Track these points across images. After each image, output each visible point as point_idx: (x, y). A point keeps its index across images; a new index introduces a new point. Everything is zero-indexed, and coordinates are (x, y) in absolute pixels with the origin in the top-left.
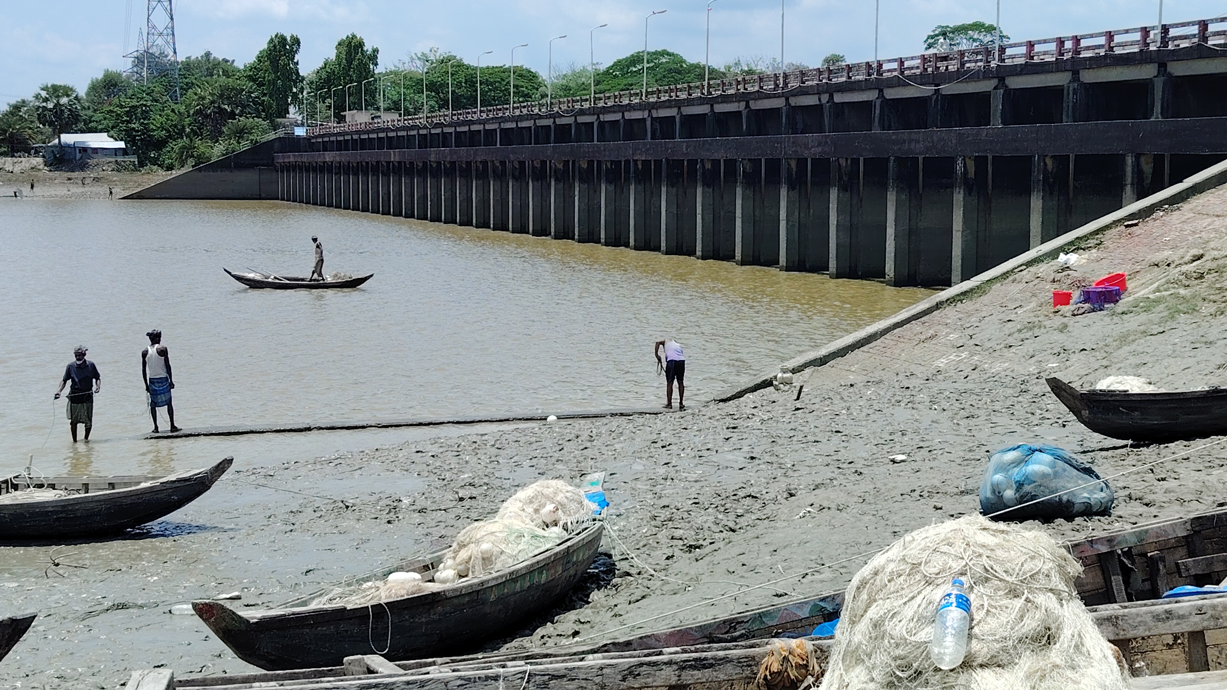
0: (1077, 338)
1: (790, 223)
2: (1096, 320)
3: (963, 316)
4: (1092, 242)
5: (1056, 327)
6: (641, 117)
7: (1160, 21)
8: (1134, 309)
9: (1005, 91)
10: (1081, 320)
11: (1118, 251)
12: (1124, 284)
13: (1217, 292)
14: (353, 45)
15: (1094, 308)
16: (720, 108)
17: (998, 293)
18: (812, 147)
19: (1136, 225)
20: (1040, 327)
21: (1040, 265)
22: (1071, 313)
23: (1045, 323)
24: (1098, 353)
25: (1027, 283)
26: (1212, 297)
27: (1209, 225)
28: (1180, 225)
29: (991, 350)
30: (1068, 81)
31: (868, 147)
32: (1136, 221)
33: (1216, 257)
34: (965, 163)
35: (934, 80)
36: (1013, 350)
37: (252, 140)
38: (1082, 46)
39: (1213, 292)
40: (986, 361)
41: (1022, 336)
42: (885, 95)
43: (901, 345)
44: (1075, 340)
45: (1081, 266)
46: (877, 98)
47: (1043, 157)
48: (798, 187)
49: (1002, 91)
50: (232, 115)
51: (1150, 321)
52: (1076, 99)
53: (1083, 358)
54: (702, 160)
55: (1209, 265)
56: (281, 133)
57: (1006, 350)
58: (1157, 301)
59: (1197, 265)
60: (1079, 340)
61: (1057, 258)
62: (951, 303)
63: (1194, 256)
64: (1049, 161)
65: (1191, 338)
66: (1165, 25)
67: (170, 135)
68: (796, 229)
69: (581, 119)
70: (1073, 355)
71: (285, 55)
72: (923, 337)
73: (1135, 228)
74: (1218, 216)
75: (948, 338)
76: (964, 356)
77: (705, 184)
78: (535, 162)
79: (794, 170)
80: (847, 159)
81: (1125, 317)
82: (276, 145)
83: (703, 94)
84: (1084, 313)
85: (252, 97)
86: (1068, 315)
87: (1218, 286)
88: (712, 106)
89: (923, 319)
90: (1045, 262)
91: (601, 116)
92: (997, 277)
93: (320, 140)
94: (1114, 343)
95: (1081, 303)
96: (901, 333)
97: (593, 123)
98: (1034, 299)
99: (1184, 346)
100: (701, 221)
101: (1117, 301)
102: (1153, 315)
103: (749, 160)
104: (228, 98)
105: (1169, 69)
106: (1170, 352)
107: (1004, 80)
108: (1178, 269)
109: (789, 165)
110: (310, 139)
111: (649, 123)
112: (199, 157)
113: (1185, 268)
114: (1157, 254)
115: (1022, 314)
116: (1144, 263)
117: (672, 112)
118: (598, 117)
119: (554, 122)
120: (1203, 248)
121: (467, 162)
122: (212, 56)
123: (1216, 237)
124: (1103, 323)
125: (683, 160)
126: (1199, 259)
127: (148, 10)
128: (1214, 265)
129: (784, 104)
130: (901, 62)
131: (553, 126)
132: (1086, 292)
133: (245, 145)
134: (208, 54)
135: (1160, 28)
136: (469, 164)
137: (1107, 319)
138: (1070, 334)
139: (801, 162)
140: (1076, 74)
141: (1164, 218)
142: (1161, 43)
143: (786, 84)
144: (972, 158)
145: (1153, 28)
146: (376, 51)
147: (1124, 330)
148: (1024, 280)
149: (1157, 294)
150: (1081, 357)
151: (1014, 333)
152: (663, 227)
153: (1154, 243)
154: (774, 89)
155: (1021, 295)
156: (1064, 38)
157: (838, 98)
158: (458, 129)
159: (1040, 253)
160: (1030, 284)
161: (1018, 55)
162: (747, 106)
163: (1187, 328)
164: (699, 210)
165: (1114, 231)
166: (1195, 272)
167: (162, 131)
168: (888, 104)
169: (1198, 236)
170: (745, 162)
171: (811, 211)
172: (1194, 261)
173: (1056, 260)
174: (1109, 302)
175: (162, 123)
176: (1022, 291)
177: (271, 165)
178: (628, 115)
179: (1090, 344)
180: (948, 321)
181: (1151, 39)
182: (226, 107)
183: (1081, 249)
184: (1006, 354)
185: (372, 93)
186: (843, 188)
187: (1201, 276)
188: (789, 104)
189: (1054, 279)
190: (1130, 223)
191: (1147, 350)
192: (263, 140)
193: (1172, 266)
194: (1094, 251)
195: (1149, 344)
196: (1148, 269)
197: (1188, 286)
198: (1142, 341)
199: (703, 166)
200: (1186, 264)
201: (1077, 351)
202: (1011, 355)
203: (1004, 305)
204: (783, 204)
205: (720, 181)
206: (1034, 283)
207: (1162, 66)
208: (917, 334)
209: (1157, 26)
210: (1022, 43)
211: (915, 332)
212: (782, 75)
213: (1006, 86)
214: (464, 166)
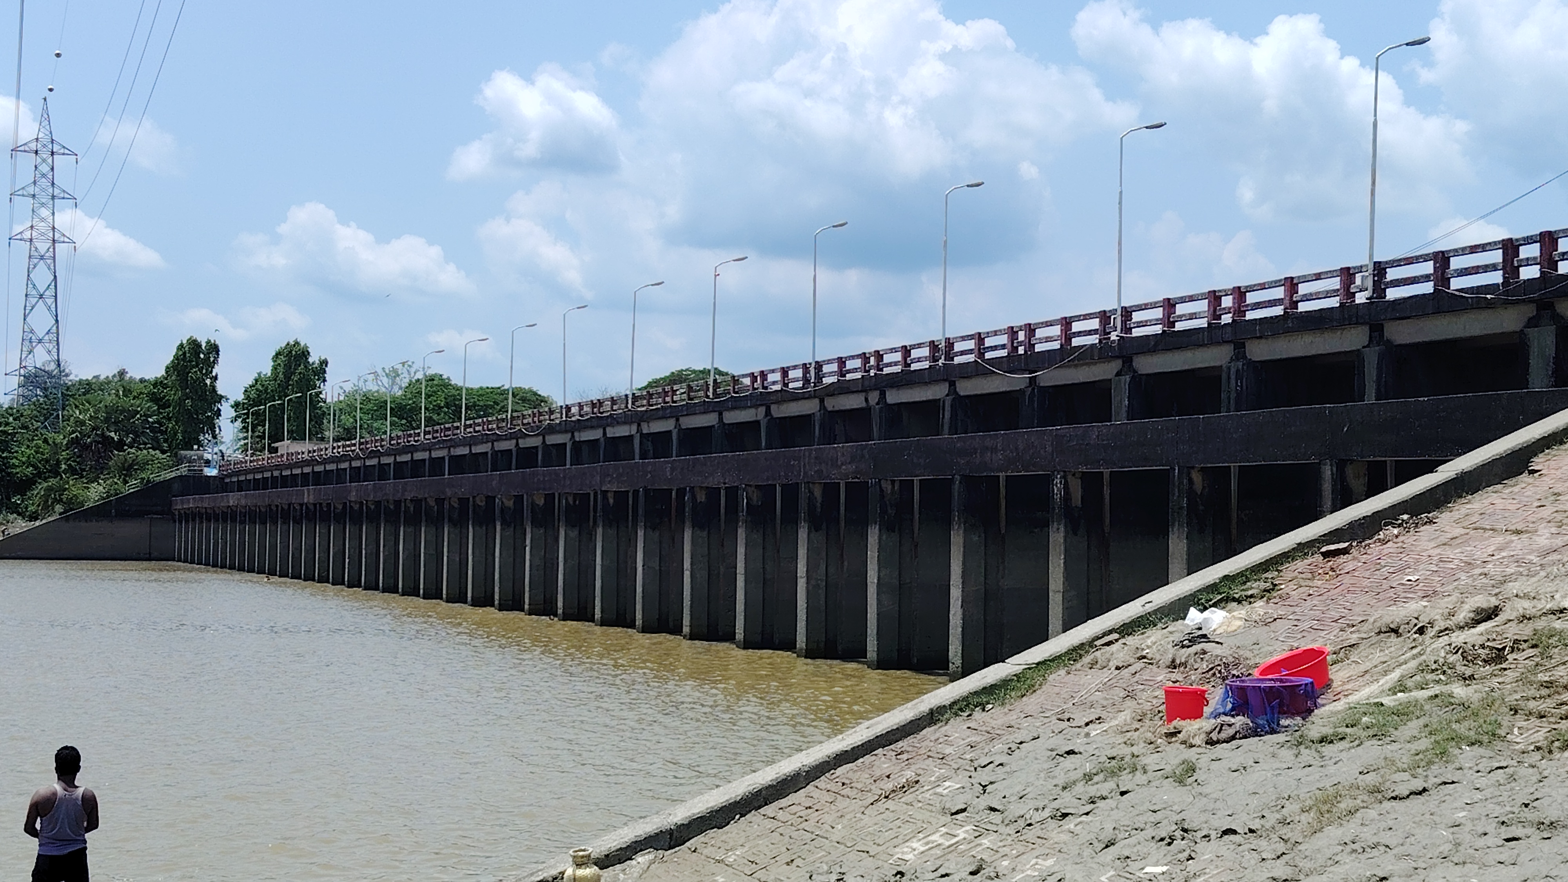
0: (1216, 800)
1: (813, 582)
2: (1260, 757)
3: (978, 738)
4: (1255, 587)
5: (1168, 769)
6: (627, 434)
7: (1371, 256)
8: (1349, 730)
9: (1133, 378)
10: (1227, 754)
11: (1308, 603)
12: (1325, 672)
13: (1544, 692)
14: (294, 353)
15: (1258, 726)
16: (732, 417)
17: (1057, 690)
18: (842, 464)
19: (1345, 552)
20: (1134, 770)
21: (1149, 632)
22: (1203, 736)
23: (1144, 760)
24: (1263, 843)
25: (1118, 668)
26: (1532, 704)
27: (1500, 549)
28: (1438, 551)
29: (1021, 823)
30: (1228, 359)
31: (922, 461)
32: (1345, 545)
33: (1528, 613)
34: (1066, 482)
35: (1026, 364)
36: (1070, 824)
37: (143, 479)
38: (1248, 302)
39: (1532, 692)
40: (1006, 850)
41: (1093, 790)
42: (958, 390)
43: (842, 803)
44: (1211, 806)
45: (1233, 634)
46: (947, 395)
47: (1187, 470)
48: (824, 525)
49: (1128, 378)
50: (120, 445)
51: (1390, 762)
52: (1241, 387)
53: (1227, 854)
54: (692, 488)
55: (1513, 631)
56: (183, 470)
57: (1053, 824)
58: (1402, 713)
59: (1488, 632)
60: (1219, 804)
61: (1184, 618)
62: (961, 710)
63: (1478, 611)
64: (1197, 477)
65: (1498, 811)
66: (1380, 262)
67: (39, 472)
68: (822, 592)
69: (552, 439)
70: (1203, 844)
71: (197, 366)
72: (889, 786)
73: (1342, 558)
74: (1518, 532)
75: (939, 790)
76: (962, 836)
77: (697, 525)
78: (477, 499)
79: (819, 499)
80: (893, 482)
81: (1327, 749)
82: (176, 486)
83: (708, 397)
84: (1233, 738)
85: (148, 422)
86: (1197, 741)
87: (1543, 677)
88: (720, 414)
89: (900, 744)
90: (1160, 625)
91: (576, 434)
92: (1060, 657)
93: (235, 479)
94: (1305, 818)
95: (1226, 714)
96: (850, 775)
97: (565, 444)
98: (1129, 703)
99: (1481, 830)
100: (689, 580)
101: (1310, 711)
102: (1395, 746)
103: (757, 487)
104: (116, 423)
105: (1387, 334)
106: (1446, 848)
107: (1131, 361)
108: (1444, 640)
109: (811, 492)
110: (223, 479)
111: (637, 441)
112: (70, 501)
113: (1458, 638)
114: (1394, 608)
115: (1100, 738)
116: (1366, 627)
117: (667, 425)
118: (573, 436)
119: (517, 444)
120: (1496, 595)
121: (395, 501)
122: (128, 375)
123: (1521, 574)
124: (1278, 765)
125: (672, 490)
126: (1489, 618)
127: (25, 309)
128: (1526, 631)
129: (818, 408)
130: (980, 338)
131: (514, 450)
132: (1237, 687)
133: (133, 485)
134: (122, 373)
135: (1371, 267)
136: (398, 503)
137: (1287, 754)
138: (1199, 789)
139: (831, 489)
140: (1239, 347)
141: (1401, 538)
142: (1374, 293)
143: (819, 377)
144: (1077, 475)
145: (1360, 269)
146: (324, 363)
147: (1327, 783)
148: (1113, 664)
149: (1399, 694)
150: (1223, 851)
151: (1074, 783)
152: (639, 589)
153: (1385, 587)
154: (803, 388)
155: (1105, 694)
156: (1220, 291)
157: (893, 397)
158: (399, 459)
159: (1149, 608)
160: (1125, 673)
161: (1150, 321)
162: (768, 412)
163: (1481, 782)
164: (687, 564)
165: (1300, 565)
166: (1483, 646)
167: (27, 467)
168: (961, 403)
169: (1478, 571)
170: (750, 490)
171: (846, 563)
172: (1478, 622)
173: (1180, 622)
174: (1292, 714)
175: (29, 457)
176: (1107, 686)
177: (168, 514)
178: (611, 432)
179: (1244, 817)
180: (948, 750)
181: (1357, 287)
182: (112, 434)
183: (1234, 600)
184: (1053, 835)
185: (319, 418)
186: (887, 527)
187: (1498, 656)
188: (825, 408)
189: (1173, 661)
190: (1332, 547)
191: (1386, 838)
192: (161, 478)
193: (1431, 632)
194: (1259, 604)
195: (1391, 823)
196: (1375, 639)
197: (1472, 677)
198: (1372, 813)
199: (694, 497)
200: (1461, 628)
201: (1213, 835)
202: (1065, 837)
203: (1066, 716)
204: (802, 552)
205: (719, 520)
206: (1132, 669)
207: (1376, 330)
208: (880, 778)
209: (1367, 266)
210: (1156, 303)
211: (878, 773)
212: (813, 365)
213: (1135, 371)
214: (392, 507)
